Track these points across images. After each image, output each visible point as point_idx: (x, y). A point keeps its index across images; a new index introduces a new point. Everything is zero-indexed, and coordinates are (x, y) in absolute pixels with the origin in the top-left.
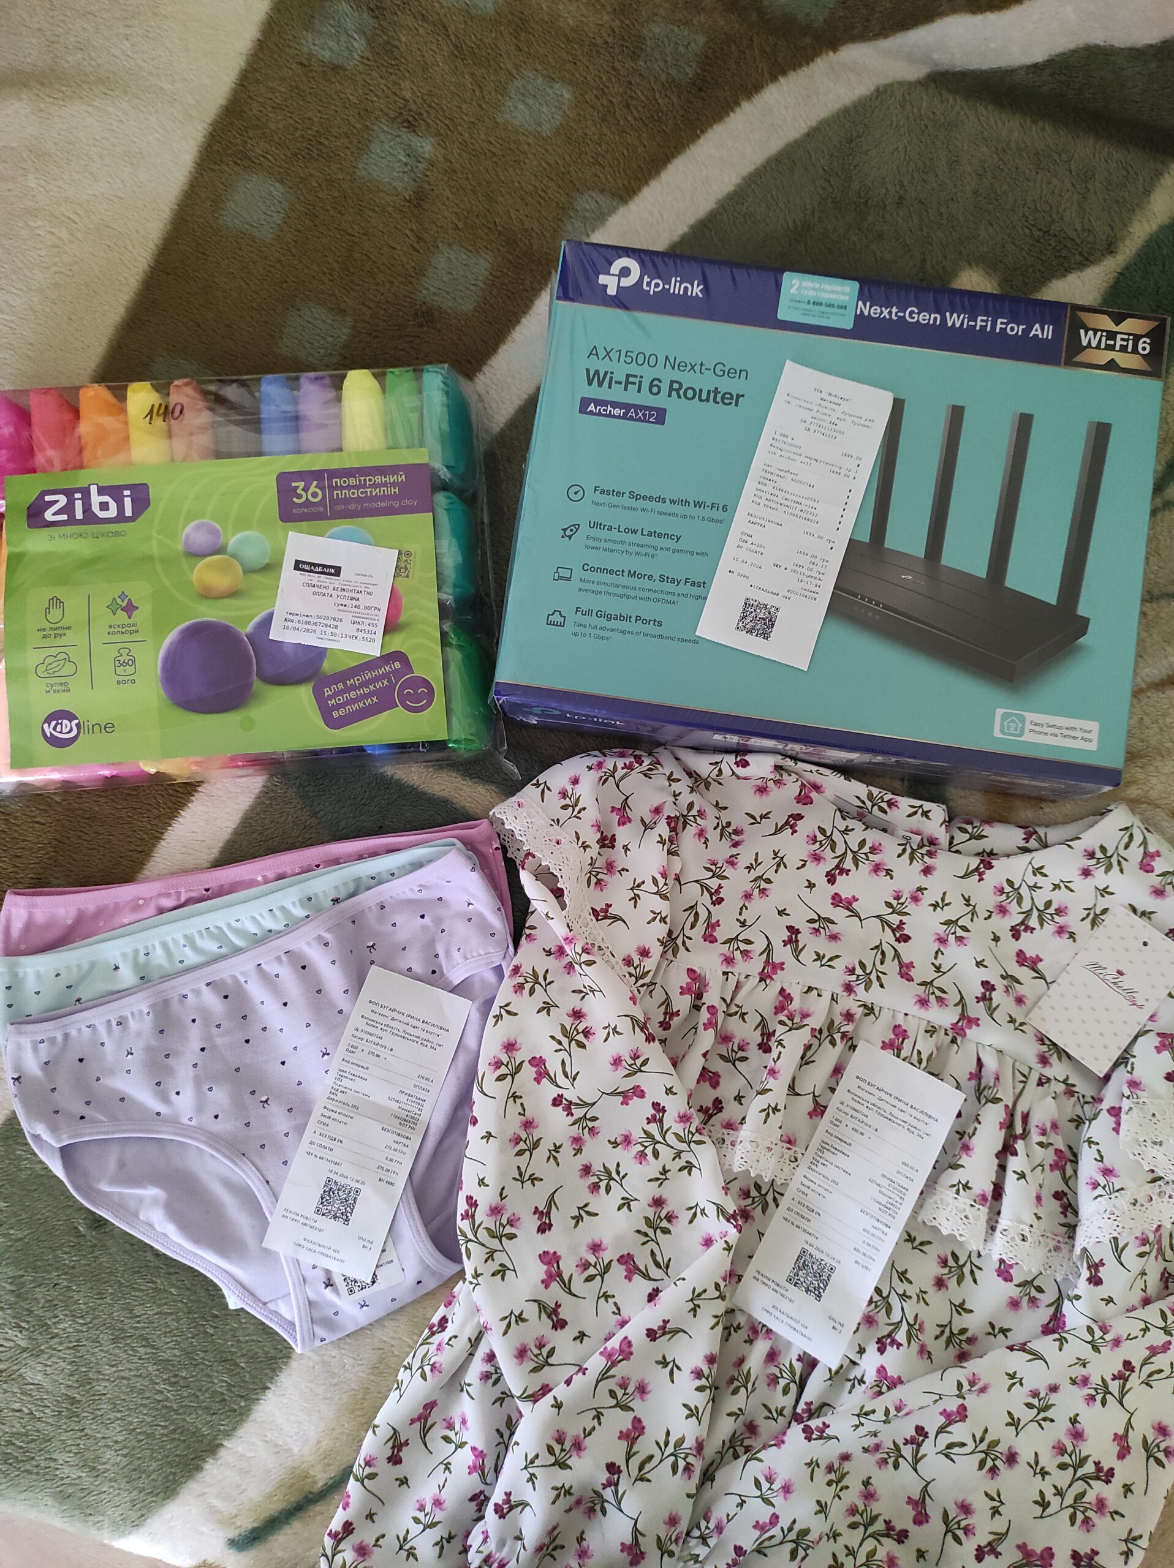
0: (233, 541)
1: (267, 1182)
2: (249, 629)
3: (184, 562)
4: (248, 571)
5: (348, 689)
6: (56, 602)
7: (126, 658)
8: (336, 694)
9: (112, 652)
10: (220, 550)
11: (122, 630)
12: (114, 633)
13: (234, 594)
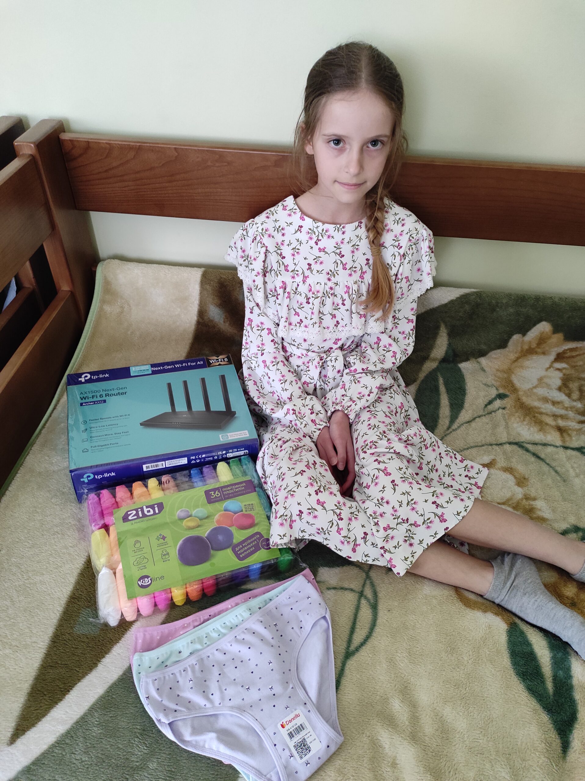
0: (194, 513)
1: (257, 720)
2: (206, 535)
3: (179, 522)
4: (201, 519)
5: (243, 547)
6: (137, 542)
7: (165, 553)
8: (240, 550)
9: (160, 552)
10: (191, 516)
11: (162, 544)
12: (160, 546)
13: (199, 526)
